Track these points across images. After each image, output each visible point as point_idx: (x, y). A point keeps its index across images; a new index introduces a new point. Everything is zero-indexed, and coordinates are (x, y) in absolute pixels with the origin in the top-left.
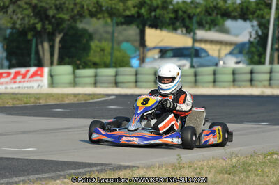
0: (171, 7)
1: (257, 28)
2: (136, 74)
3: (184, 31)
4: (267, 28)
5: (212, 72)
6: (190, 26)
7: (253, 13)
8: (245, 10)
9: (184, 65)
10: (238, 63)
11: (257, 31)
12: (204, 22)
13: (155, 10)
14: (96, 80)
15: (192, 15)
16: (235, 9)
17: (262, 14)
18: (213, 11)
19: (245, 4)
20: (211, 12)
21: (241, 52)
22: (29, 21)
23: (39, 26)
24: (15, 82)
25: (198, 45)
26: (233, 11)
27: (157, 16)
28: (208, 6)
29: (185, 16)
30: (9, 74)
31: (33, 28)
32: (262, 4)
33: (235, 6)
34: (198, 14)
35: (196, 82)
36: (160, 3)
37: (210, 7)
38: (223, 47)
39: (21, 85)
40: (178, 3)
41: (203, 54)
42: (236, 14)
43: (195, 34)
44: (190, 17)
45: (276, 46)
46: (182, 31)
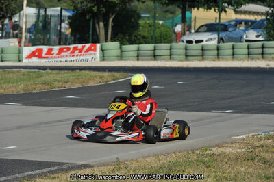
2: (171, 49)
5: (231, 47)
14: (138, 54)
22: (87, 5)
23: (95, 9)
24: (73, 56)
30: (69, 49)
31: (90, 10)
35: (218, 55)
39: (78, 58)
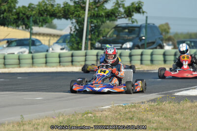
0: (14, 10)
1: (75, 24)
3: (24, 28)
4: (83, 24)
6: (28, 23)
7: (73, 14)
8: (67, 12)
9: (24, 52)
10: (62, 49)
11: (75, 27)
12: (38, 21)
13: (3, 13)
15: (29, 16)
16: (60, 11)
17: (79, 14)
18: (44, 13)
19: (66, 8)
20: (43, 14)
21: (64, 42)
25: (34, 37)
26: (58, 13)
27: (5, 17)
28: (41, 10)
29: (24, 16)
32: (79, 7)
33: (60, 9)
34: (34, 16)
35: (33, 63)
36: (6, 8)
37: (42, 10)
38: (52, 38)
40: (19, 7)
41: (38, 44)
42: (61, 15)
43: (32, 29)
44: (28, 18)
45: (89, 37)
46: (23, 28)
